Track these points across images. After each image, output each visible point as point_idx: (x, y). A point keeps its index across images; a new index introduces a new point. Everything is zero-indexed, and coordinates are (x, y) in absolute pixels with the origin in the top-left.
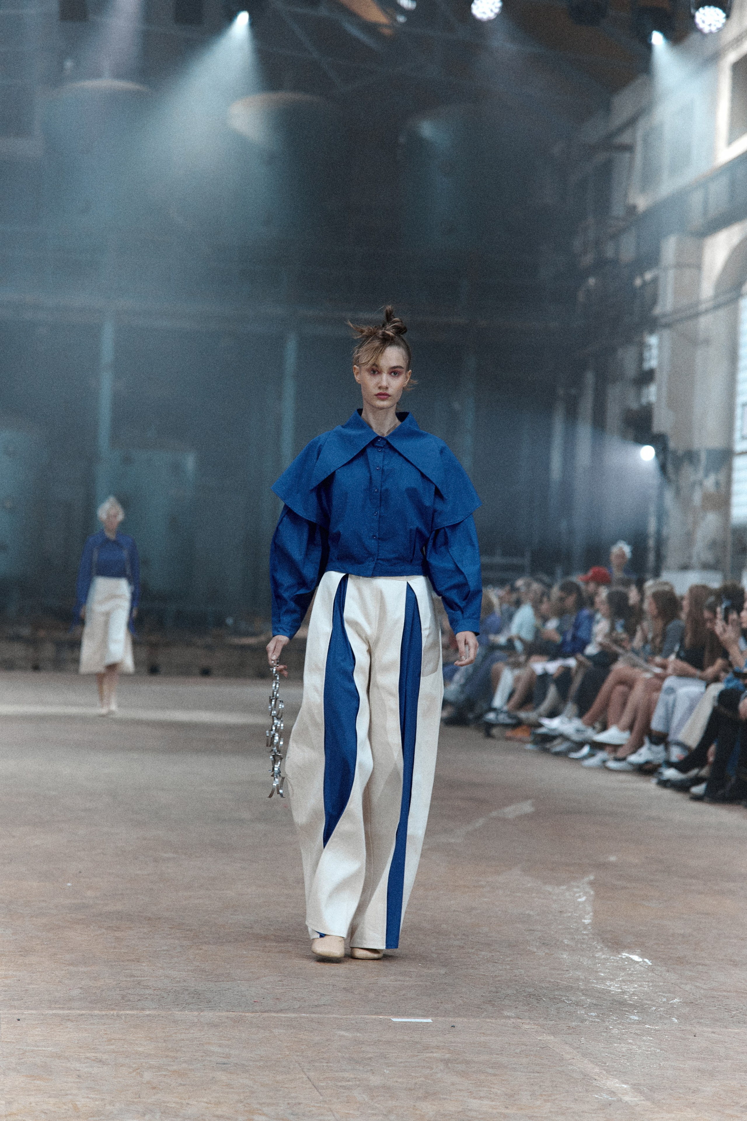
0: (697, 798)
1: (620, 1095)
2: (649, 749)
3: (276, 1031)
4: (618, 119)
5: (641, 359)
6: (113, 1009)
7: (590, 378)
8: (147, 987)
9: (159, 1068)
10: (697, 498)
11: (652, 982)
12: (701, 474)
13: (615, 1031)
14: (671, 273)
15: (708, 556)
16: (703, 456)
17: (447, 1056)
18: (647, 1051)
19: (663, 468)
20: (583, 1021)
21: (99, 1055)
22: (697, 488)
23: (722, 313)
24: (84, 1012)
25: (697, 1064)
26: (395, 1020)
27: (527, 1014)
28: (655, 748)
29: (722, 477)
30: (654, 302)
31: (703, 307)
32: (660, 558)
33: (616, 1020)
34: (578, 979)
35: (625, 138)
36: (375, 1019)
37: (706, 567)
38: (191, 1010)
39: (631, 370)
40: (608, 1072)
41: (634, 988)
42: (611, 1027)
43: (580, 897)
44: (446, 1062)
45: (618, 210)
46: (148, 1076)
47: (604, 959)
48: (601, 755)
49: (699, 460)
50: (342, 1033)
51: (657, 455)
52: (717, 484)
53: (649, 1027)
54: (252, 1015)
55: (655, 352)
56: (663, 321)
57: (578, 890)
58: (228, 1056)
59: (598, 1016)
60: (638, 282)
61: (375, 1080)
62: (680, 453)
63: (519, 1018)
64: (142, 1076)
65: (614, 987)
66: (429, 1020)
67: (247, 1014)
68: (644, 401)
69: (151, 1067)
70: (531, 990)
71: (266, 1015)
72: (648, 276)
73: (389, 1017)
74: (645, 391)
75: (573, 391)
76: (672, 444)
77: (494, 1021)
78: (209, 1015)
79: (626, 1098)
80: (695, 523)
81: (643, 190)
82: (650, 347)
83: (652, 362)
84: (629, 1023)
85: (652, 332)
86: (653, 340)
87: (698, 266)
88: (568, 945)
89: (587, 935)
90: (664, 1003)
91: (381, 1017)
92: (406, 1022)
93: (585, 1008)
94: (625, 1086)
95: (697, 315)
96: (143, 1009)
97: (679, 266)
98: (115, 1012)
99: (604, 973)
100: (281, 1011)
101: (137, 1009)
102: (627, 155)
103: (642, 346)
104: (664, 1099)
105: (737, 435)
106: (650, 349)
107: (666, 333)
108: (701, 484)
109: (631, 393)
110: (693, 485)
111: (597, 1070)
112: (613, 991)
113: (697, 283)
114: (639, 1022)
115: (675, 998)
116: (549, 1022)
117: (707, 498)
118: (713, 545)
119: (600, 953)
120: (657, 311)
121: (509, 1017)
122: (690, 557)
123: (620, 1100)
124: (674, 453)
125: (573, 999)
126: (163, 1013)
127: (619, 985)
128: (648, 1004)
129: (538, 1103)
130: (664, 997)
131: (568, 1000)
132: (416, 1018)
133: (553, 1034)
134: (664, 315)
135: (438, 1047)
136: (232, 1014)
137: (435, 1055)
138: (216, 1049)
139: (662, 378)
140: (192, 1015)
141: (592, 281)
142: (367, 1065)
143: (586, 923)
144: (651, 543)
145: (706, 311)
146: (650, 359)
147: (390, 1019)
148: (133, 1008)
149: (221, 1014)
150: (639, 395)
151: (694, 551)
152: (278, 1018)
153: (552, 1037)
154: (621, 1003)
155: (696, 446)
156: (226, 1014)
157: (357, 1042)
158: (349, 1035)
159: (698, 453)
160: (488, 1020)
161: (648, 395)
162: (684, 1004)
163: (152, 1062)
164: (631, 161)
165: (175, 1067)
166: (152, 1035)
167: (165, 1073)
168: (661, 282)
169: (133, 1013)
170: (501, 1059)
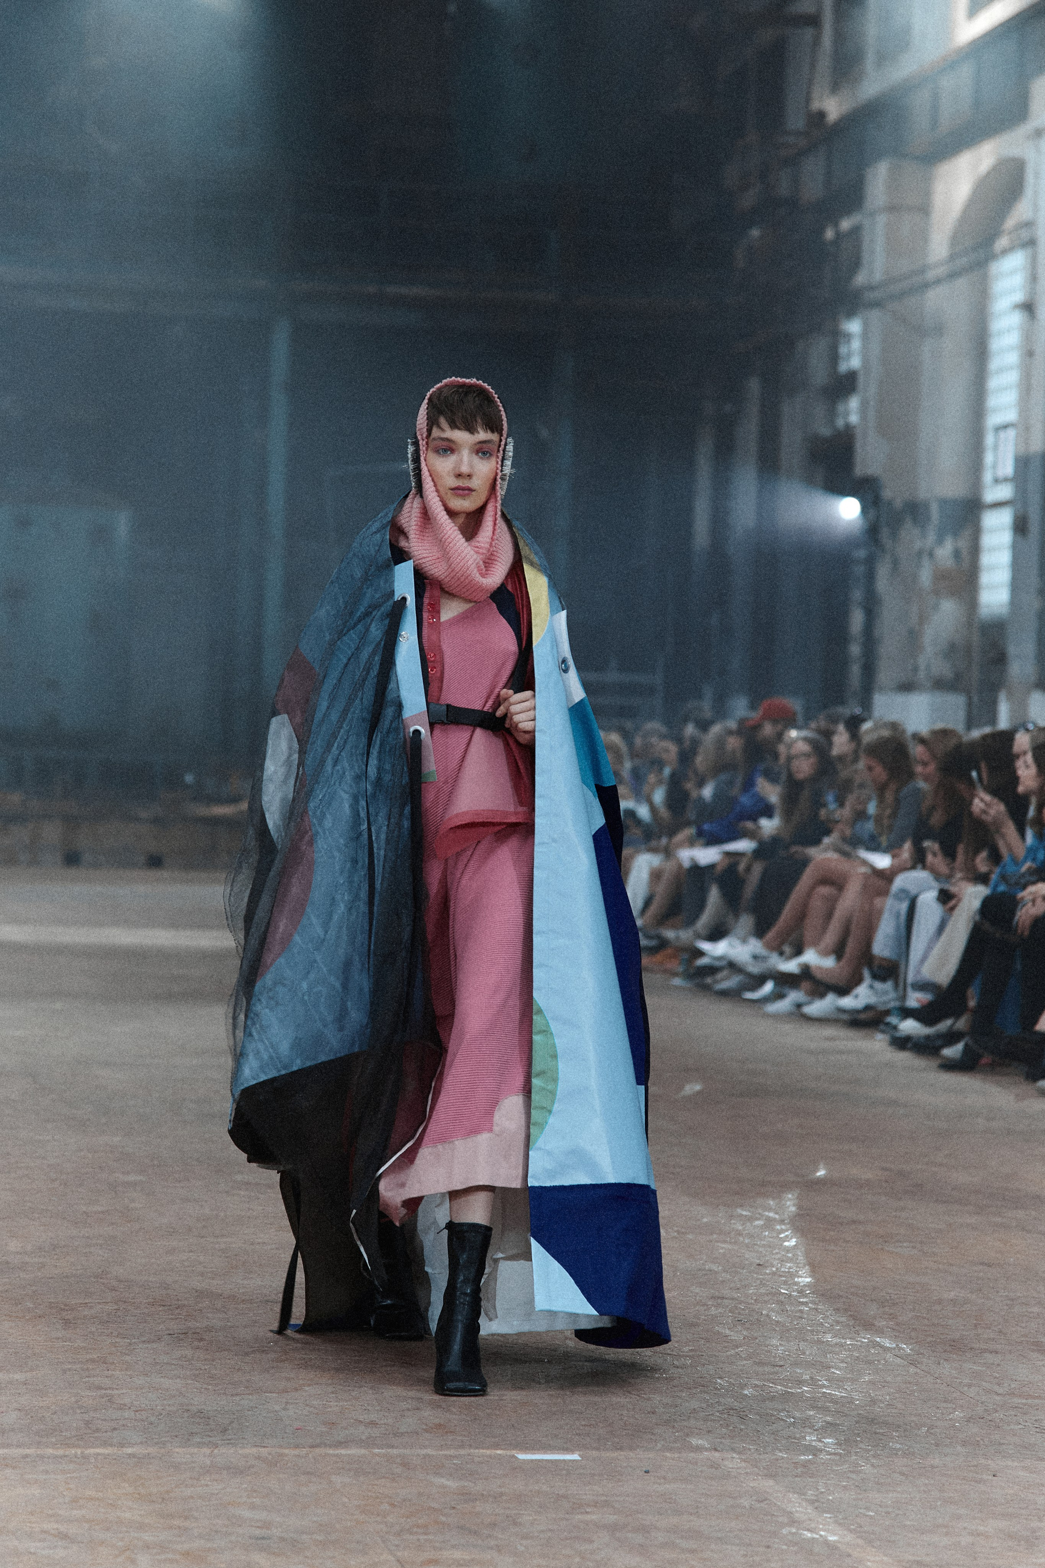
0: (950, 1066)
2: (871, 987)
3: (337, 1480)
5: (834, 358)
6: (74, 1446)
7: (754, 385)
8: (122, 1407)
9: (162, 1548)
10: (925, 576)
12: (931, 538)
14: (882, 220)
15: (943, 669)
16: (935, 511)
17: (613, 1518)
19: (874, 532)
20: (815, 1451)
22: (926, 562)
23: (962, 283)
24: (28, 1451)
25: (1003, 1524)
26: (522, 1456)
27: (727, 1442)
28: (879, 985)
29: (963, 544)
30: (856, 264)
31: (931, 275)
32: (869, 673)
33: (868, 1450)
35: (806, 5)
36: (490, 1456)
37: (940, 685)
38: (200, 1445)
39: (819, 375)
42: (862, 1464)
43: (787, 1239)
45: (795, 120)
46: (144, 1561)
47: (837, 1344)
48: (794, 996)
49: (929, 519)
50: (443, 1481)
51: (864, 511)
52: (956, 553)
54: (297, 1452)
55: (856, 344)
56: (868, 296)
58: (267, 1525)
59: (839, 1445)
60: (829, 234)
62: (898, 503)
63: (716, 1450)
66: (575, 1457)
67: (286, 1451)
68: (840, 423)
71: (318, 1451)
72: (846, 224)
73: (514, 1452)
74: (841, 408)
75: (728, 408)
76: (887, 494)
77: (676, 1455)
78: (226, 1453)
80: (923, 619)
81: (835, 88)
82: (848, 337)
83: (852, 361)
84: (889, 1456)
85: (851, 314)
86: (854, 327)
87: (925, 209)
88: (777, 1323)
89: (805, 1303)
90: (939, 1419)
91: (499, 1452)
92: (539, 1461)
93: (816, 1430)
95: (925, 286)
96: (122, 1445)
97: (892, 208)
98: (79, 1451)
99: (839, 1369)
100: (340, 1444)
101: (111, 1445)
102: (809, 33)
103: (837, 336)
105: (987, 477)
106: (849, 341)
107: (875, 315)
108: (931, 555)
109: (819, 410)
110: (920, 556)
112: (858, 1400)
113: (923, 236)
114: (905, 1454)
115: (955, 1409)
116: (762, 1456)
117: (941, 576)
118: (951, 651)
120: (860, 279)
121: (698, 1449)
122: (916, 670)
124: (891, 505)
125: (797, 1414)
126: (154, 1451)
128: (914, 1422)
130: (938, 1408)
131: (788, 1416)
132: (555, 1453)
133: (773, 1476)
134: (872, 288)
135: (595, 1504)
136: (264, 1452)
137: (594, 1517)
138: (247, 1514)
139: (869, 387)
140: (202, 1455)
141: (755, 233)
142: (490, 1536)
143: (802, 1284)
144: (855, 649)
145: (938, 281)
146: (849, 355)
147: (514, 1456)
148: (105, 1444)
149: (247, 1451)
150: (832, 413)
151: (922, 661)
152: (337, 1455)
153: (771, 1482)
154: (872, 1421)
155: (923, 494)
156: (254, 1450)
157: (467, 1496)
158: (452, 1484)
159: (926, 506)
160: (668, 1454)
161: (847, 414)
162: (970, 1420)
163: (147, 1537)
164: (816, 41)
165: (186, 1547)
166: (142, 1491)
167: (170, 1556)
168: (865, 236)
169: (107, 1451)
170: (698, 1522)
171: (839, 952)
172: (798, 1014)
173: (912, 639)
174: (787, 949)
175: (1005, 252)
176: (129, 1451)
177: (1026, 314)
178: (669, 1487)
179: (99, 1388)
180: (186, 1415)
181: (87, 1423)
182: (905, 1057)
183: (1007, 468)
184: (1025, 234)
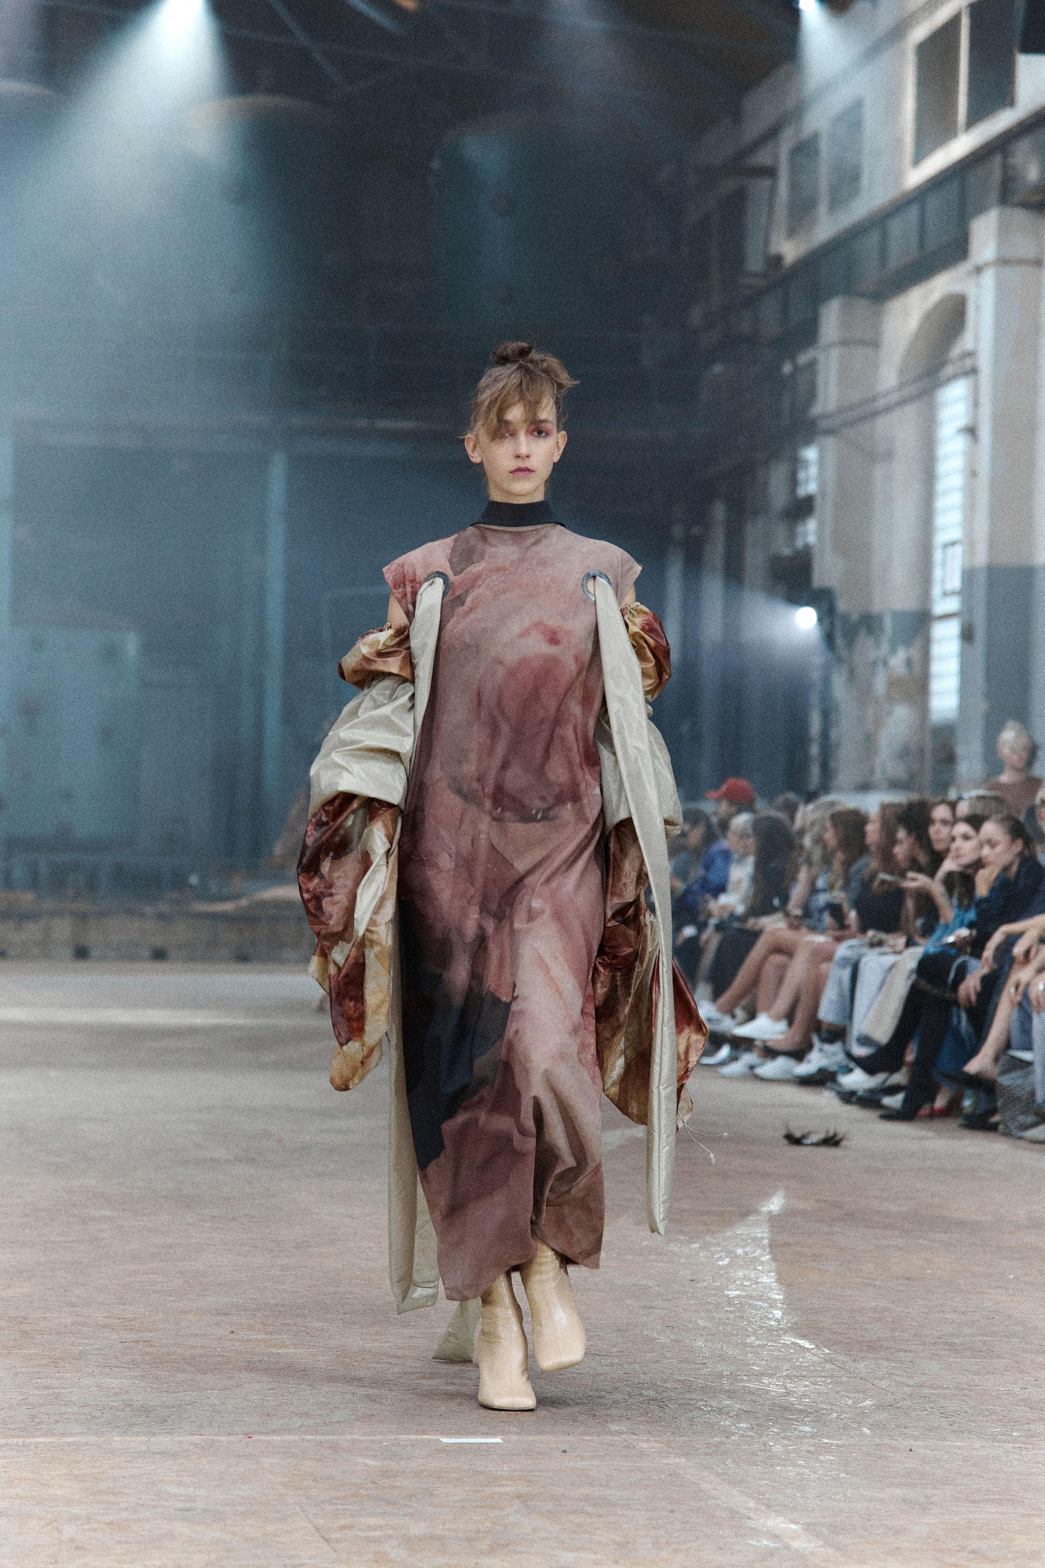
1: (786, 1540)
3: (265, 1461)
4: (753, 129)
5: (794, 482)
6: (18, 1436)
7: (719, 511)
8: (67, 1404)
9: (88, 1519)
10: (880, 684)
11: (832, 1376)
12: (885, 647)
13: (778, 1449)
14: (834, 354)
15: (898, 770)
16: (888, 624)
17: (526, 1490)
18: (827, 1476)
19: (829, 638)
20: (728, 1434)
22: (880, 668)
23: (910, 410)
25: (901, 1492)
26: (445, 1440)
27: (645, 1428)
28: (827, 1047)
29: (915, 653)
30: (812, 395)
31: (881, 403)
32: (827, 773)
33: (778, 1434)
34: (720, 1376)
35: (762, 158)
36: (416, 1441)
37: (894, 783)
38: (137, 1434)
39: (779, 498)
40: (769, 1507)
41: (806, 1386)
42: (771, 1444)
43: (721, 1259)
44: (524, 1499)
45: (755, 263)
46: (69, 1530)
47: (759, 1345)
48: (748, 1058)
49: (882, 628)
50: (367, 1461)
51: (820, 620)
52: (909, 663)
53: (828, 1441)
54: (229, 1439)
55: (813, 471)
56: (824, 424)
57: (718, 1249)
58: (192, 1499)
59: (751, 1429)
60: (787, 368)
61: (417, 1529)
62: (855, 617)
63: (633, 1434)
64: (59, 1531)
65: (774, 1386)
66: (498, 1440)
67: (222, 1438)
68: (800, 543)
69: (75, 1518)
70: (651, 1393)
71: (251, 1437)
72: (803, 359)
73: (439, 1437)
74: (800, 529)
75: (695, 531)
76: (842, 605)
77: (595, 1438)
78: (164, 1441)
79: (796, 1544)
80: (878, 723)
81: (792, 232)
82: (806, 464)
83: (809, 486)
84: (798, 1437)
85: (808, 442)
86: (811, 454)
87: (876, 342)
88: (704, 1328)
89: (731, 1312)
90: (849, 1406)
91: (425, 1437)
92: (462, 1444)
93: (731, 1417)
94: (793, 1526)
95: (875, 414)
96: (63, 1435)
97: (845, 343)
98: (21, 1440)
99: (759, 1366)
100: (273, 1432)
101: (54, 1435)
102: (766, 183)
103: (796, 463)
104: (852, 1544)
105: (936, 591)
106: (806, 467)
107: (830, 442)
108: (885, 663)
109: (780, 530)
110: (874, 664)
111: (752, 1504)
112: (772, 1391)
113: (872, 369)
114: (813, 1436)
115: (866, 1399)
116: (677, 1438)
117: (894, 683)
118: (905, 752)
119: (753, 1338)
120: (817, 409)
121: (617, 1433)
122: (872, 771)
123: (788, 1548)
124: (845, 618)
125: (714, 1404)
126: (92, 1439)
127: (781, 1383)
128: (825, 1409)
129: (664, 1554)
130: (849, 1398)
131: (706, 1406)
132: (477, 1438)
133: (686, 1455)
134: (826, 416)
135: (511, 1478)
136: (199, 1439)
137: (508, 1489)
138: (175, 1490)
139: (825, 509)
140: (138, 1442)
141: (718, 368)
142: (405, 1506)
143: (731, 1296)
144: (814, 750)
145: (887, 409)
146: (807, 481)
147: (438, 1440)
148: (46, 1435)
149: (182, 1438)
150: (792, 535)
151: (878, 762)
152: (269, 1442)
153: (683, 1460)
154: (786, 1409)
155: (877, 607)
156: (190, 1438)
157: (388, 1474)
158: (375, 1463)
159: (880, 618)
160: (587, 1437)
161: (806, 534)
162: (879, 1407)
163: (75, 1510)
164: (773, 191)
165: (112, 1518)
166: (76, 1472)
167: (95, 1526)
168: (820, 367)
169: (48, 1440)
170: (608, 1492)
171: (790, 1017)
172: (752, 1074)
173: (869, 743)
175: (950, 379)
176: (70, 1439)
177: (969, 438)
178: (586, 1463)
179: (47, 1388)
180: (128, 1409)
181: (33, 1417)
183: (955, 582)
184: (968, 363)
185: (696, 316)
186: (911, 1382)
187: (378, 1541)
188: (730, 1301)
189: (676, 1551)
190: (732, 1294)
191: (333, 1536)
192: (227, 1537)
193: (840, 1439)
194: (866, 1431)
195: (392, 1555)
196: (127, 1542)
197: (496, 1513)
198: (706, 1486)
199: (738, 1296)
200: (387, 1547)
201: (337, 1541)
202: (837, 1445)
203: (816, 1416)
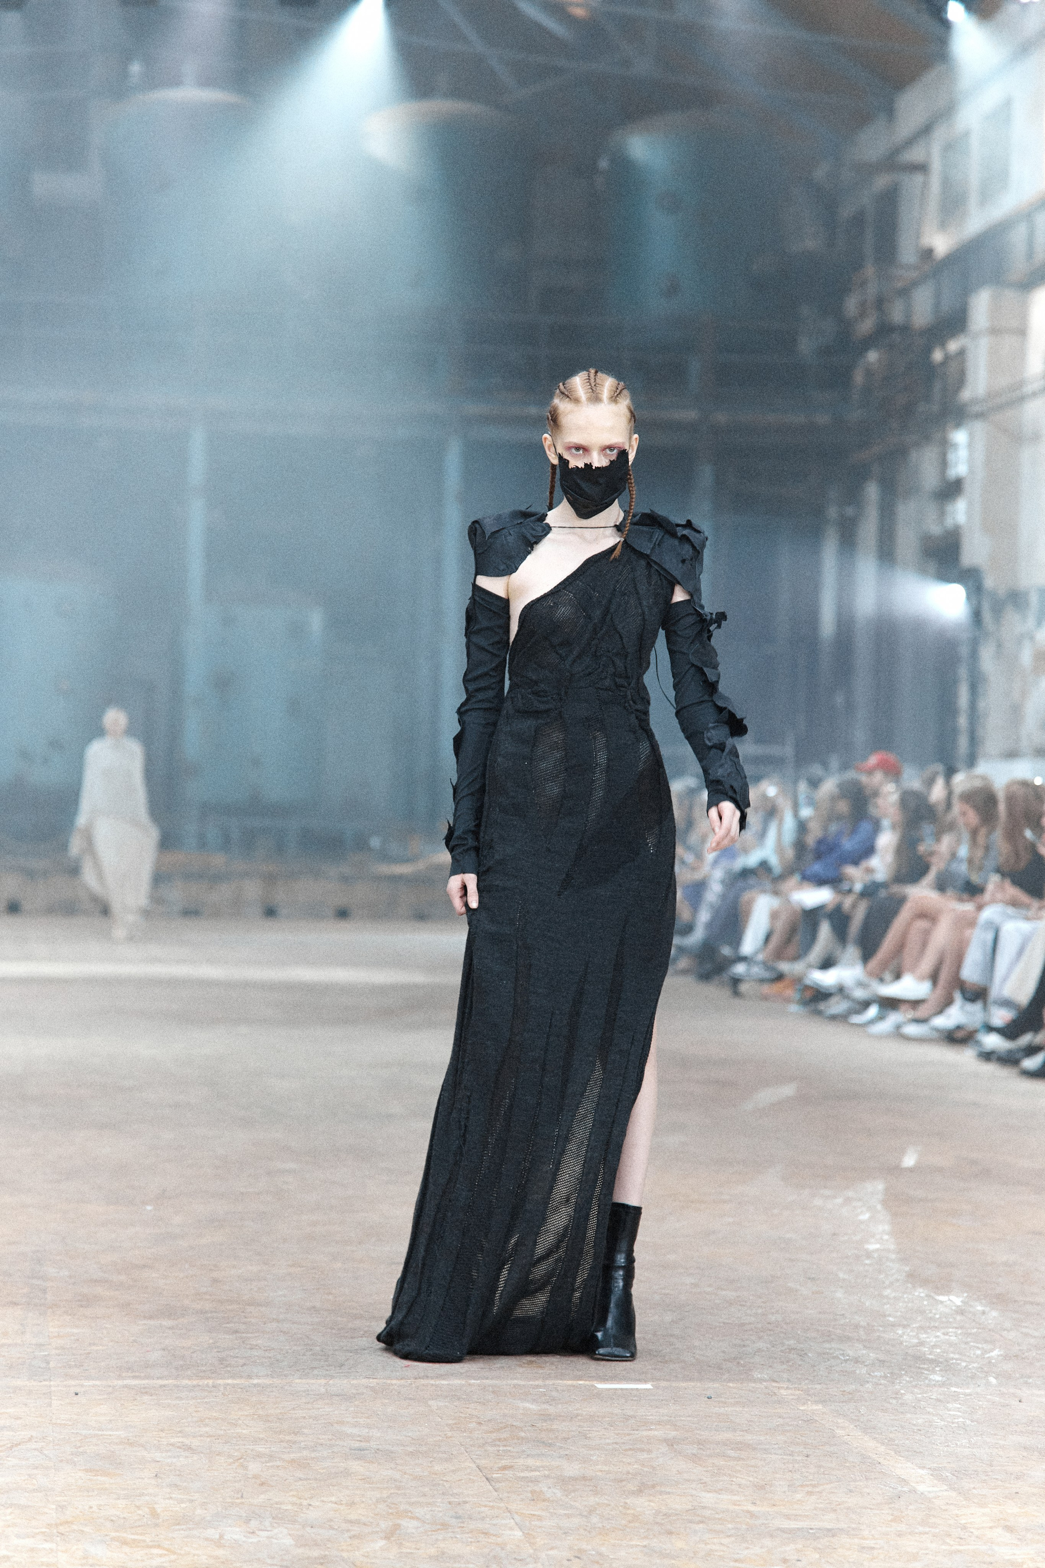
1: (913, 1485)
2: (962, 1008)
3: (434, 1404)
4: (904, 128)
5: (944, 464)
6: (209, 1378)
7: (872, 491)
9: (271, 1457)
10: (1026, 656)
11: (961, 1328)
12: (1031, 622)
13: (908, 1397)
14: (983, 341)
15: (1043, 739)
16: (1034, 598)
17: (673, 1434)
18: (953, 1423)
19: (976, 614)
20: (863, 1382)
21: (187, 1441)
22: (1026, 643)
24: (167, 1382)
25: (1022, 1439)
26: (601, 1386)
27: (785, 1376)
30: (961, 381)
31: (1029, 388)
32: (974, 740)
33: (910, 1382)
34: (857, 1327)
35: (915, 155)
36: (572, 1386)
37: (1040, 753)
38: (316, 1377)
39: (929, 479)
40: (898, 1452)
41: (937, 1337)
42: (903, 1392)
43: (862, 1213)
44: (670, 1443)
45: (907, 255)
46: (254, 1467)
47: (895, 1298)
48: (894, 1018)
49: (1028, 604)
50: (527, 1405)
51: (968, 598)
53: (956, 1390)
54: (402, 1383)
55: (963, 453)
56: (974, 409)
57: (859, 1204)
58: (367, 1439)
59: (885, 1377)
60: (938, 356)
61: (572, 1469)
62: (1001, 593)
63: (774, 1381)
64: (246, 1468)
65: (908, 1337)
66: (648, 1386)
67: (394, 1383)
68: (949, 522)
69: (259, 1455)
70: (792, 1342)
71: (420, 1382)
72: (953, 346)
73: (594, 1383)
74: (949, 508)
75: (850, 511)
76: (989, 582)
77: (739, 1385)
78: (340, 1384)
79: (922, 1488)
80: (1024, 694)
81: (943, 225)
82: (955, 446)
83: (959, 466)
84: (928, 1385)
85: (958, 425)
86: (960, 437)
87: (1023, 332)
88: (844, 1280)
89: (870, 1265)
90: (977, 1357)
91: (581, 1382)
92: (615, 1389)
93: (867, 1365)
94: (921, 1472)
95: (1022, 399)
96: (250, 1377)
97: (995, 331)
98: (210, 1382)
99: (896, 1317)
100: (441, 1377)
101: (241, 1377)
102: (918, 178)
103: (945, 445)
104: (974, 1488)
106: (956, 450)
107: (979, 426)
108: (1031, 637)
109: (932, 511)
110: (1020, 639)
111: (882, 1450)
112: (906, 1342)
113: (1020, 355)
114: (943, 1384)
115: (994, 1349)
116: (815, 1386)
117: (1040, 656)
120: (966, 394)
121: (760, 1380)
122: (1019, 739)
123: (915, 1491)
124: (993, 594)
125: (851, 1353)
126: (277, 1381)
127: (914, 1334)
128: (955, 1359)
129: (798, 1496)
130: (978, 1348)
131: (843, 1354)
132: (629, 1384)
133: (823, 1402)
134: (975, 401)
135: (659, 1423)
136: (373, 1382)
138: (349, 1430)
139: (974, 490)
140: (318, 1384)
141: (872, 355)
142: (561, 1448)
144: (963, 721)
145: (1034, 394)
146: (957, 463)
147: (593, 1386)
148: (235, 1376)
150: (942, 514)
151: (1024, 731)
152: (437, 1386)
153: (820, 1407)
154: (918, 1358)
155: (1023, 584)
156: (364, 1381)
157: (546, 1417)
158: (533, 1407)
159: (1027, 593)
160: (731, 1385)
161: (955, 514)
162: (1006, 1357)
163: (260, 1449)
164: (925, 185)
165: (292, 1456)
166: (260, 1412)
167: (278, 1463)
168: (970, 356)
169: (236, 1382)
170: (748, 1437)
171: (934, 977)
172: (898, 1034)
173: (1016, 712)
174: (888, 976)
178: (729, 1409)
179: (236, 1332)
180: (309, 1353)
181: (221, 1360)
182: (990, 1069)
185: (851, 305)
186: (1036, 1334)
187: (536, 1481)
188: (869, 1255)
189: (810, 1493)
190: (872, 1247)
191: (495, 1476)
192: (397, 1476)
193: (968, 1388)
194: (993, 1380)
195: (549, 1494)
196: (306, 1479)
197: (645, 1455)
198: (839, 1432)
199: (877, 1250)
200: (543, 1487)
201: (498, 1481)
202: (966, 1395)
203: (947, 1367)
